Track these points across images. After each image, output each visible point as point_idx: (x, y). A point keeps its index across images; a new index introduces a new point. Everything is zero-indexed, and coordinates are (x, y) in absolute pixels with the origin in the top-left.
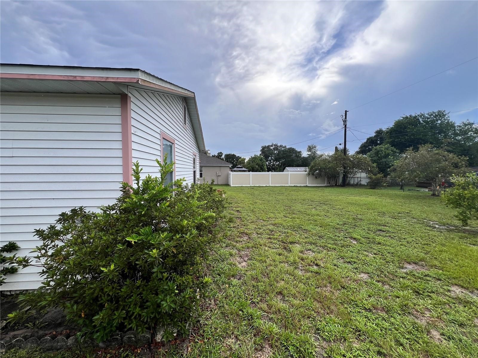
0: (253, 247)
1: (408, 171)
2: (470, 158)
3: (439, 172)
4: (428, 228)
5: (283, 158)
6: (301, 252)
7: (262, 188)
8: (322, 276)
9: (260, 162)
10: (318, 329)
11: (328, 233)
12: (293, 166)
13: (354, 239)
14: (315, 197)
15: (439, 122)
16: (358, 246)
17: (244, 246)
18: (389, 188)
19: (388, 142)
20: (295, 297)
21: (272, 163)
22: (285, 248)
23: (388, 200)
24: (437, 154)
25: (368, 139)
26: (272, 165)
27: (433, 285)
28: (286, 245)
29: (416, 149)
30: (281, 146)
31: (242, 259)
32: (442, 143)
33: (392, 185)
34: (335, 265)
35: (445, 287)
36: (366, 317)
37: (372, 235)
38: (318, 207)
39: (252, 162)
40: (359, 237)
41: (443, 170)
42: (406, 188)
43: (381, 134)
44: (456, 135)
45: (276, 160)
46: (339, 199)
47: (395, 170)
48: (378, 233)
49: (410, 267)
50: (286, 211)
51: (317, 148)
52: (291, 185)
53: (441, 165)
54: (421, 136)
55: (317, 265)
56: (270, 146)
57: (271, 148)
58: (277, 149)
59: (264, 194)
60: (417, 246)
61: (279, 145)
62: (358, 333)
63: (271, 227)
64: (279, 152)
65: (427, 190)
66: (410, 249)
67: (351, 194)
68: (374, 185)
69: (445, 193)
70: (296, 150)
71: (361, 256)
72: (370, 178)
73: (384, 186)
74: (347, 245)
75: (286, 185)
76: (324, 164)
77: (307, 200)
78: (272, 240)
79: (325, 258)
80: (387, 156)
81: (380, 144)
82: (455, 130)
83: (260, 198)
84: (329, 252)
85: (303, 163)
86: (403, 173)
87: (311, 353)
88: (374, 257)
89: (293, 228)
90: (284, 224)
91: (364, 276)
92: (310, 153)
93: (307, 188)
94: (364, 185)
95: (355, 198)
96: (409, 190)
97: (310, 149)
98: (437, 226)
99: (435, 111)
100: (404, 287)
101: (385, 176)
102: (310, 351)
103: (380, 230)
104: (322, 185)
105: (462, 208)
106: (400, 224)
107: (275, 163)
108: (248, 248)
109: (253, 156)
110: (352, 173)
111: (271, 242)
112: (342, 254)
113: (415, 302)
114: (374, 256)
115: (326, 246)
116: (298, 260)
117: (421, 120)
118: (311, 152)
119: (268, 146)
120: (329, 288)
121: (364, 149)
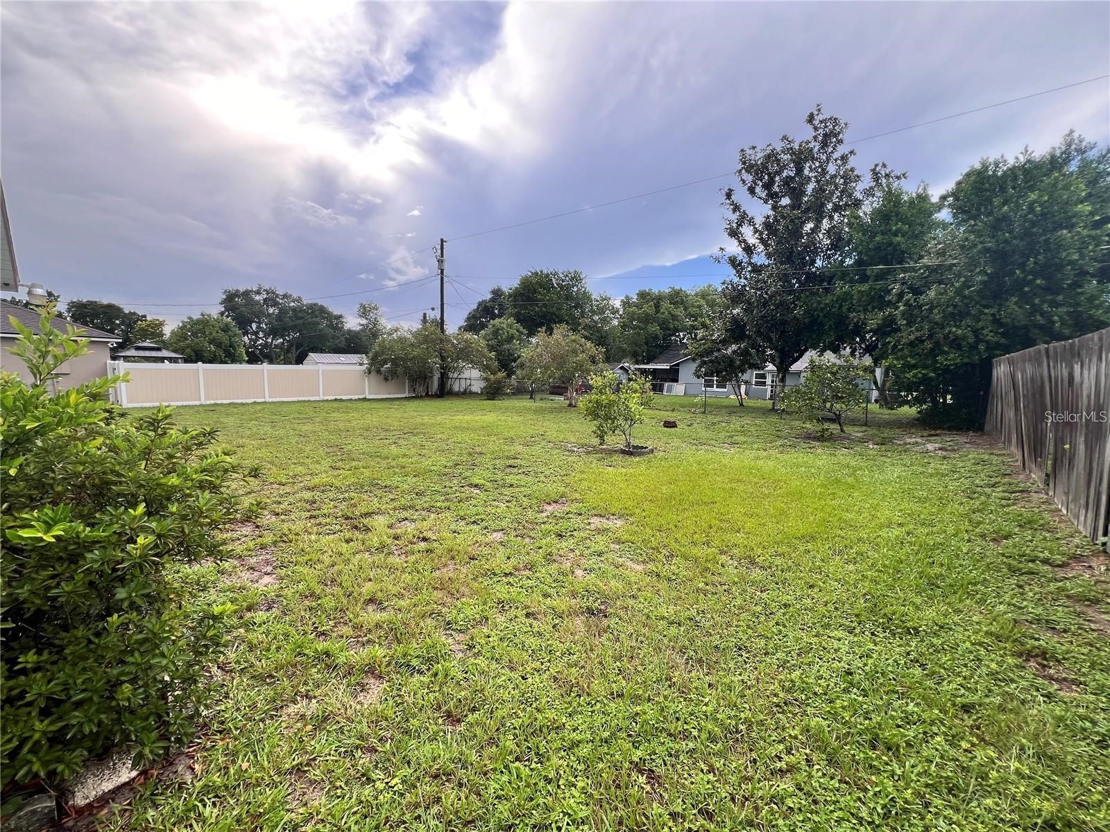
0: (275, 543)
1: (541, 368)
2: (607, 351)
3: (576, 370)
4: (566, 453)
5: (294, 328)
6: (390, 527)
7: (242, 409)
8: (439, 552)
9: (223, 337)
10: (449, 623)
11: (432, 485)
12: (322, 351)
13: (476, 486)
14: (389, 421)
15: (575, 289)
16: (483, 496)
17: (251, 544)
18: (514, 397)
19: (511, 315)
20: (400, 596)
21: (261, 341)
22: (356, 527)
23: (516, 418)
24: (574, 341)
25: (480, 304)
26: (261, 345)
27: (576, 521)
28: (356, 523)
29: (550, 331)
30: (285, 296)
31: (256, 574)
32: (579, 324)
33: (519, 391)
34: (455, 532)
35: (586, 521)
36: (509, 583)
37: (500, 475)
38: (402, 442)
39: (194, 334)
40: (482, 482)
41: (580, 367)
42: (538, 397)
43: (500, 296)
44: (594, 312)
45: (274, 332)
46: (438, 422)
47: (522, 366)
48: (508, 470)
49: (550, 508)
50: (333, 456)
51: (382, 309)
52: (326, 398)
53: (578, 358)
54: (555, 309)
55: (425, 539)
56: (252, 291)
57: (257, 298)
58: (275, 304)
59: (256, 423)
60: (556, 479)
61: (280, 292)
62: (502, 605)
63: (308, 495)
64: (283, 311)
65: (562, 399)
66: (549, 485)
67: (457, 411)
68: (493, 392)
69: (583, 401)
70: (330, 310)
71: (489, 509)
72: (486, 379)
73: (507, 394)
74: (467, 498)
75: (312, 399)
76: (403, 349)
77: (375, 430)
78: (321, 519)
79: (435, 525)
80: (510, 339)
81: (500, 316)
82: (591, 305)
83: (248, 433)
84: (440, 516)
85: (352, 344)
86: (533, 369)
87: (445, 653)
88: (507, 507)
89: (360, 488)
90: (337, 483)
91: (498, 536)
92: (364, 322)
93: (368, 403)
94: (477, 393)
95: (465, 417)
96: (541, 399)
97: (364, 311)
98: (575, 449)
99: (572, 271)
100: (546, 534)
101: (509, 376)
102: (443, 652)
103: (510, 466)
104: (399, 396)
105: (599, 419)
106: (534, 453)
107: (270, 340)
108: (263, 547)
109: (196, 316)
110: (455, 369)
111: (320, 524)
112: (462, 513)
113: (558, 546)
114: (507, 504)
115: (433, 507)
116: (389, 541)
117: (554, 281)
118: (367, 319)
119: (247, 293)
120: (451, 567)
121: (473, 324)
